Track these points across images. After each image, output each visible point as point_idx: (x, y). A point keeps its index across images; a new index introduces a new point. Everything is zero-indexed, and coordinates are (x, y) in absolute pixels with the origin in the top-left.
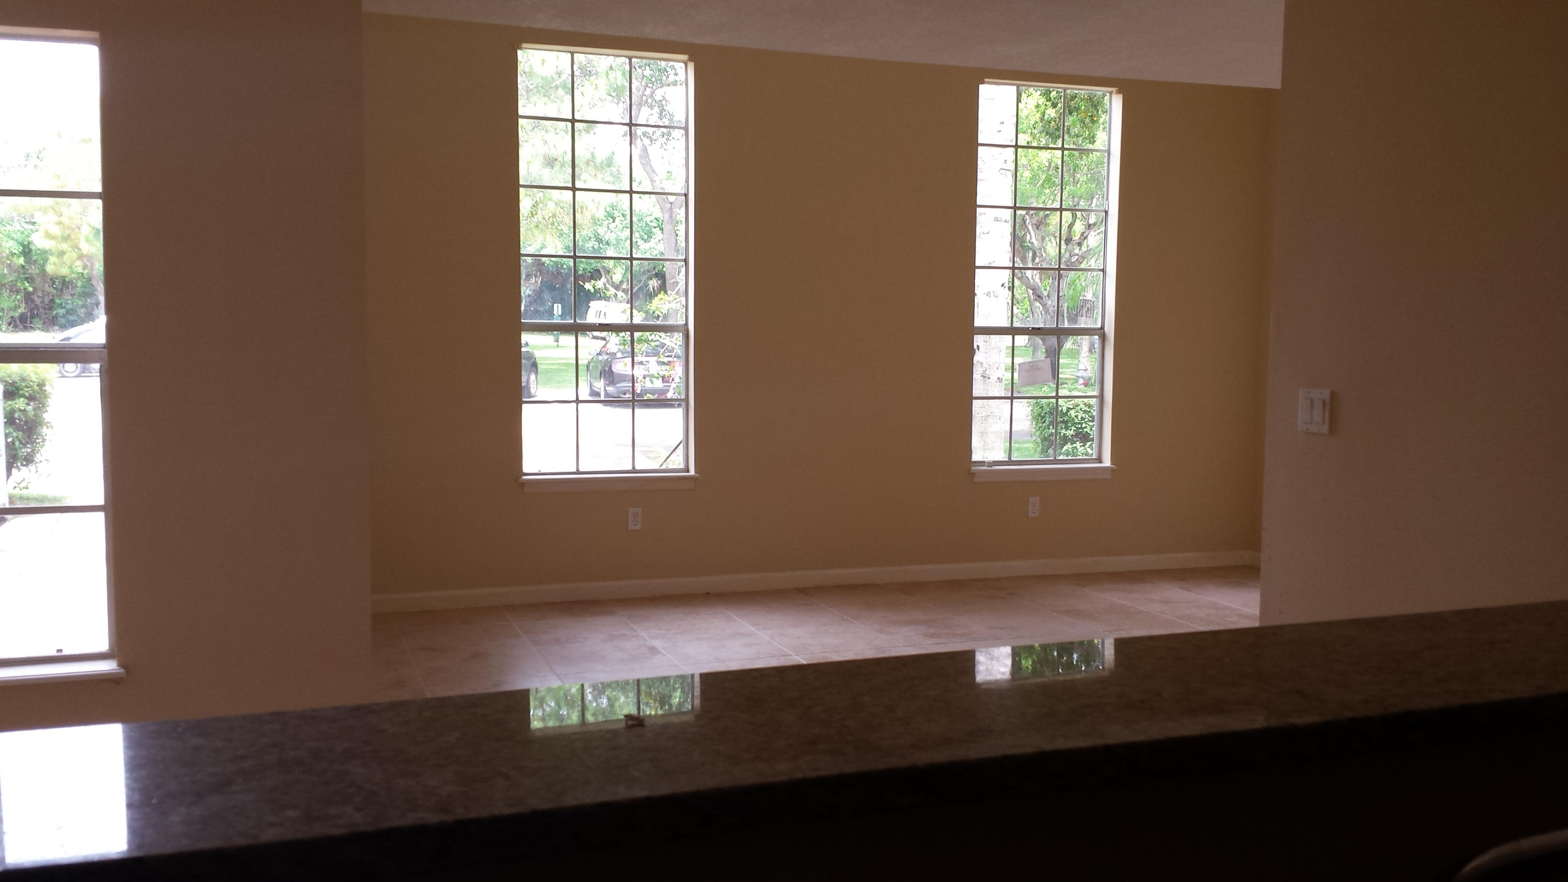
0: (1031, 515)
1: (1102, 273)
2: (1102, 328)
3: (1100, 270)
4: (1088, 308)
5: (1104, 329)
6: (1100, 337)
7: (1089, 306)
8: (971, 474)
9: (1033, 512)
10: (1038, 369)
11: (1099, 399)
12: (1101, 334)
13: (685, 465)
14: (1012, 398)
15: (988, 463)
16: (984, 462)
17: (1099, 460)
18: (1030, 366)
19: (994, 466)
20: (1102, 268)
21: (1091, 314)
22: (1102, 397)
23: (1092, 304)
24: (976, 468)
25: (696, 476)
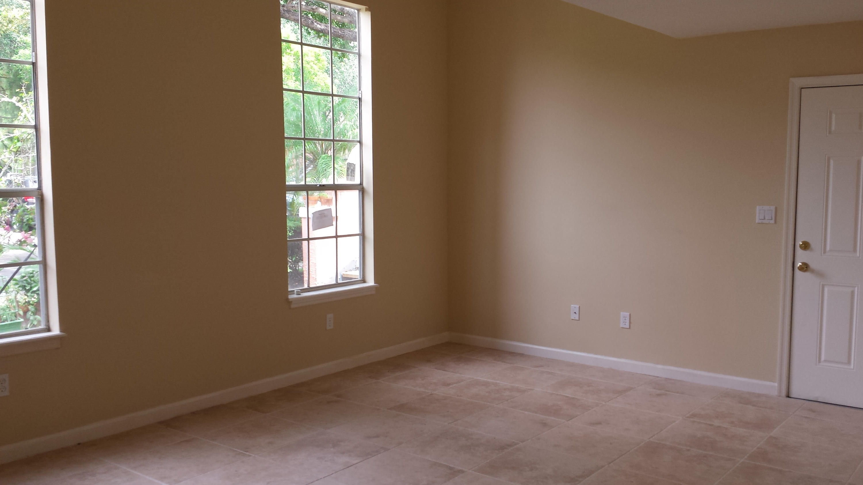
0: (328, 328)
1: (359, 144)
2: (361, 184)
3: (358, 141)
4: (352, 170)
5: (362, 185)
6: (360, 191)
7: (352, 168)
8: (289, 302)
9: (330, 326)
10: (325, 216)
11: (361, 236)
12: (361, 188)
13: (46, 324)
14: (308, 239)
15: (297, 291)
16: (294, 291)
17: (364, 281)
18: (319, 215)
19: (301, 294)
20: (359, 140)
21: (354, 174)
22: (363, 235)
23: (354, 166)
24: (291, 297)
25: (62, 335)
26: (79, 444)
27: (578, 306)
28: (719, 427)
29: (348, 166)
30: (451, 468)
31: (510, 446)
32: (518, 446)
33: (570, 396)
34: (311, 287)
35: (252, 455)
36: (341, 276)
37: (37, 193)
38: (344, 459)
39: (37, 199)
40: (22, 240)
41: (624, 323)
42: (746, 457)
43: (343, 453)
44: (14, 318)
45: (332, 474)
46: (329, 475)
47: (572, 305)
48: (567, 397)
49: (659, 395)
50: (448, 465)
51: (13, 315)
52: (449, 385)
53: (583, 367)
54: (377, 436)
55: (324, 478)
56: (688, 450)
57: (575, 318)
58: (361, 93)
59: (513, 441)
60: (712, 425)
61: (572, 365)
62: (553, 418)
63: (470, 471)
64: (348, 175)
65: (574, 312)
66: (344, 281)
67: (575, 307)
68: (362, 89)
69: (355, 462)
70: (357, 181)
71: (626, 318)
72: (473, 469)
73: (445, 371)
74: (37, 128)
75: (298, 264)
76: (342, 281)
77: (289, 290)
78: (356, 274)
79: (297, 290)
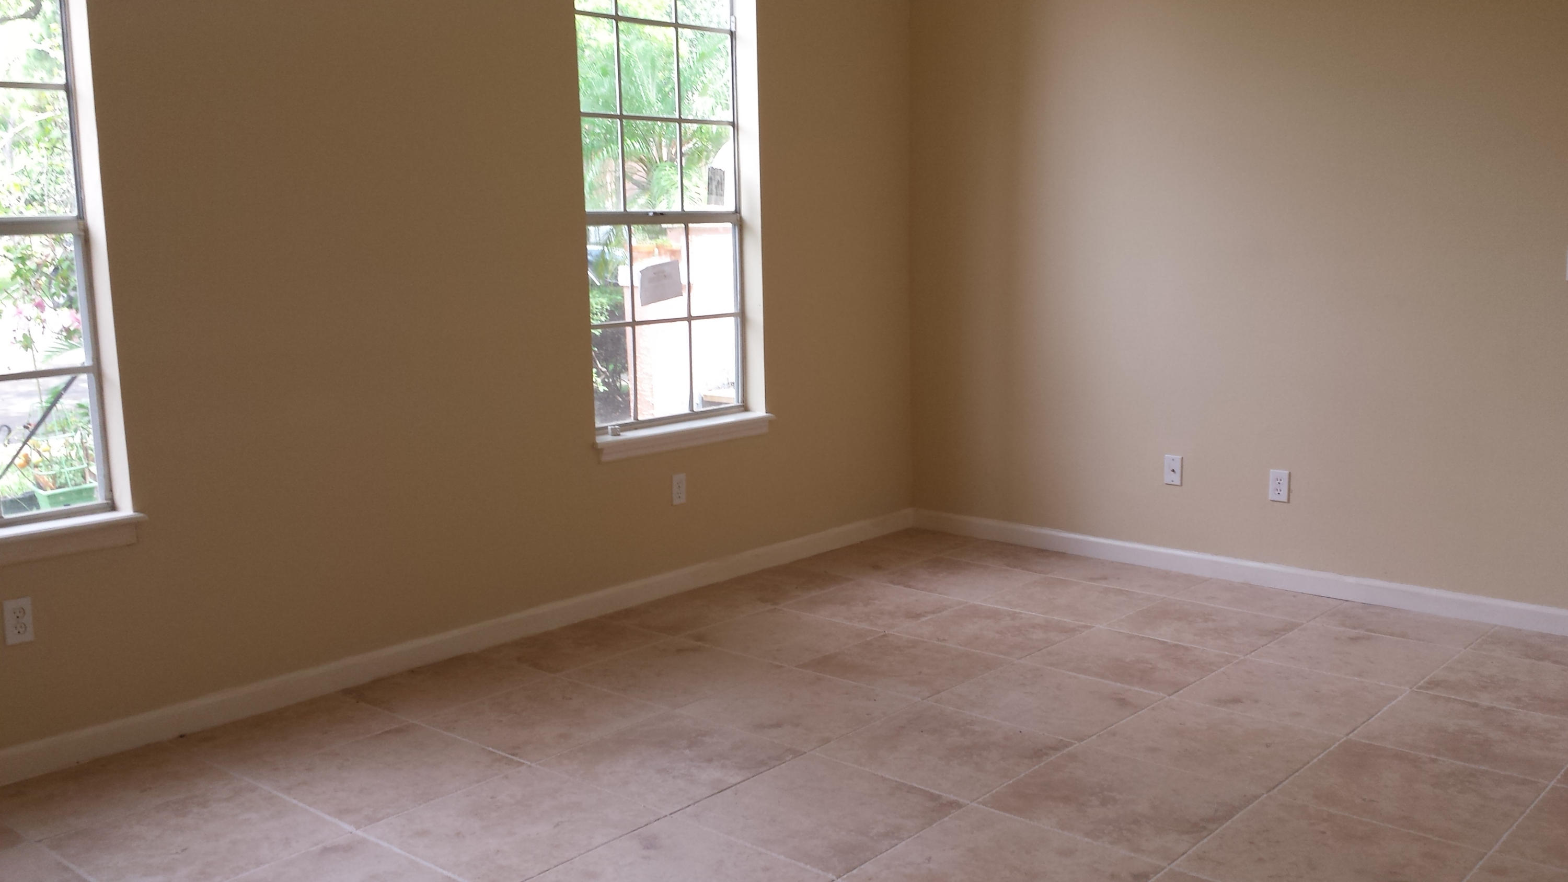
0: (676, 501)
1: (731, 128)
2: (737, 211)
3: (730, 122)
4: (718, 181)
5: (740, 213)
6: (734, 225)
7: (718, 178)
8: (597, 450)
9: (680, 497)
10: (665, 276)
11: (739, 318)
12: (737, 220)
13: (106, 496)
14: (634, 324)
15: (612, 429)
16: (606, 428)
17: (745, 407)
18: (654, 273)
19: (621, 434)
20: (732, 120)
21: (722, 191)
22: (742, 316)
23: (722, 175)
24: (601, 439)
25: (135, 516)
26: (182, 736)
27: (1180, 457)
28: (1492, 709)
29: (710, 175)
30: (933, 797)
31: (1055, 749)
32: (1070, 748)
33: (1169, 641)
34: (640, 421)
35: (525, 762)
36: (701, 399)
37: (75, 225)
38: (712, 773)
39: (76, 236)
40: (72, 329)
41: (1277, 492)
42: (1559, 777)
43: (710, 760)
44: (79, 479)
45: (686, 807)
46: (682, 809)
47: (1166, 455)
48: (1164, 643)
49: (1354, 639)
50: (927, 789)
51: (80, 474)
52: (918, 616)
53: (1190, 581)
54: (778, 725)
55: (671, 814)
56: (1434, 761)
57: (1173, 481)
58: (734, 21)
59: (1061, 738)
60: (1475, 705)
61: (1166, 576)
62: (1137, 689)
63: (974, 804)
64: (710, 192)
65: (1172, 469)
66: (706, 407)
67: (1172, 459)
68: (737, 13)
69: (733, 781)
70: (729, 206)
71: (1281, 480)
72: (980, 800)
73: (910, 587)
74: (69, 89)
75: (620, 376)
76: (703, 407)
77: (598, 424)
78: (730, 396)
79: (613, 427)
